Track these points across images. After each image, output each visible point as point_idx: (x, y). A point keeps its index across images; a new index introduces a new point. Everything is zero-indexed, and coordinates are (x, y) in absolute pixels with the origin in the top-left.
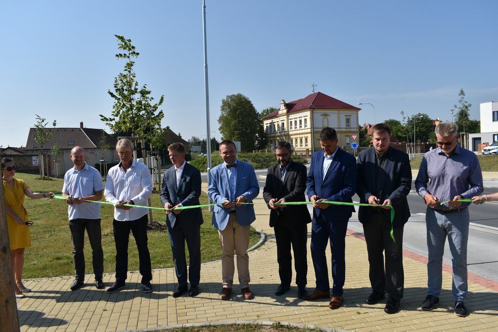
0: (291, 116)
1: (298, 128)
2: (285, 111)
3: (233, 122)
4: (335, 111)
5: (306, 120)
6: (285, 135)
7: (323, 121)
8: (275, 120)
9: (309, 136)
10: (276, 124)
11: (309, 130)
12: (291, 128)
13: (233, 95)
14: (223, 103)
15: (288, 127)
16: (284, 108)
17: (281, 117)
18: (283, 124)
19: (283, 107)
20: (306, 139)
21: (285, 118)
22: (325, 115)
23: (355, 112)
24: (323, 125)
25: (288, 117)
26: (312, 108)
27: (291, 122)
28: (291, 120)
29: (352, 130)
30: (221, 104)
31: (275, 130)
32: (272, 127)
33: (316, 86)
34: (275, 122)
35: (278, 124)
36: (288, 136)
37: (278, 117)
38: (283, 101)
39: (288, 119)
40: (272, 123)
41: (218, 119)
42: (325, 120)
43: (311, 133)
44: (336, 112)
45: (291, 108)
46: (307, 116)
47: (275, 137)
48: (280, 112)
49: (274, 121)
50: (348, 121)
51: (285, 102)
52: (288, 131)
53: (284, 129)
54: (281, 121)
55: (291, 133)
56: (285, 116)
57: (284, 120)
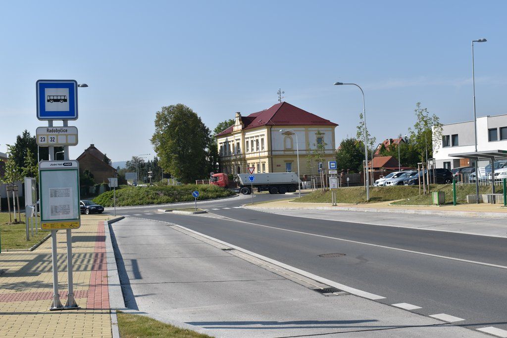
0: (248, 135)
1: (255, 150)
2: (240, 127)
3: (170, 143)
4: (302, 129)
5: (262, 140)
6: (240, 160)
7: (285, 141)
8: (230, 138)
9: (267, 160)
10: (231, 144)
11: (266, 154)
12: (248, 150)
13: (171, 106)
14: (157, 117)
15: (244, 149)
16: (239, 124)
17: (236, 135)
18: (238, 144)
19: (238, 122)
20: (264, 165)
21: (239, 136)
22: (288, 134)
23: (330, 129)
24: (285, 147)
25: (244, 135)
26: (270, 125)
27: (247, 142)
28: (247, 140)
29: (326, 152)
30: (155, 118)
31: (230, 152)
32: (227, 147)
33: (283, 93)
34: (230, 142)
35: (233, 144)
36: (244, 160)
37: (232, 135)
38: (239, 113)
39: (244, 138)
40: (227, 142)
41: (151, 138)
42: (288, 140)
43: (268, 157)
44: (304, 129)
45: (248, 123)
46: (264, 135)
47: (229, 161)
48: (235, 129)
49: (229, 140)
50: (320, 140)
51: (240, 116)
52: (245, 154)
53: (239, 151)
54: (237, 140)
55: (247, 156)
56: (240, 134)
57: (239, 139)
